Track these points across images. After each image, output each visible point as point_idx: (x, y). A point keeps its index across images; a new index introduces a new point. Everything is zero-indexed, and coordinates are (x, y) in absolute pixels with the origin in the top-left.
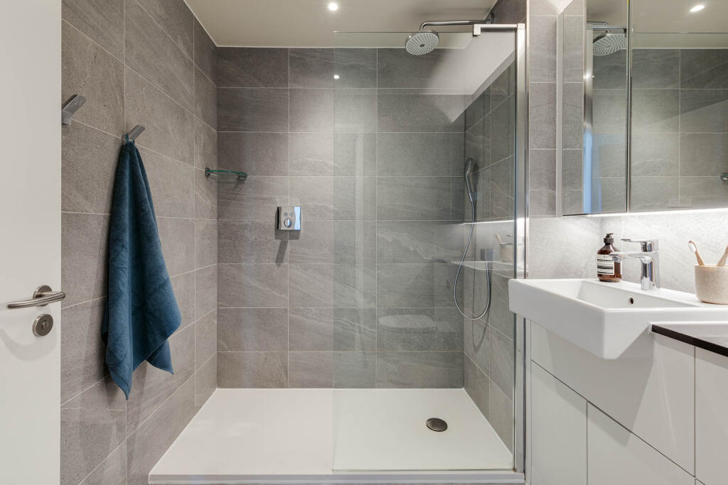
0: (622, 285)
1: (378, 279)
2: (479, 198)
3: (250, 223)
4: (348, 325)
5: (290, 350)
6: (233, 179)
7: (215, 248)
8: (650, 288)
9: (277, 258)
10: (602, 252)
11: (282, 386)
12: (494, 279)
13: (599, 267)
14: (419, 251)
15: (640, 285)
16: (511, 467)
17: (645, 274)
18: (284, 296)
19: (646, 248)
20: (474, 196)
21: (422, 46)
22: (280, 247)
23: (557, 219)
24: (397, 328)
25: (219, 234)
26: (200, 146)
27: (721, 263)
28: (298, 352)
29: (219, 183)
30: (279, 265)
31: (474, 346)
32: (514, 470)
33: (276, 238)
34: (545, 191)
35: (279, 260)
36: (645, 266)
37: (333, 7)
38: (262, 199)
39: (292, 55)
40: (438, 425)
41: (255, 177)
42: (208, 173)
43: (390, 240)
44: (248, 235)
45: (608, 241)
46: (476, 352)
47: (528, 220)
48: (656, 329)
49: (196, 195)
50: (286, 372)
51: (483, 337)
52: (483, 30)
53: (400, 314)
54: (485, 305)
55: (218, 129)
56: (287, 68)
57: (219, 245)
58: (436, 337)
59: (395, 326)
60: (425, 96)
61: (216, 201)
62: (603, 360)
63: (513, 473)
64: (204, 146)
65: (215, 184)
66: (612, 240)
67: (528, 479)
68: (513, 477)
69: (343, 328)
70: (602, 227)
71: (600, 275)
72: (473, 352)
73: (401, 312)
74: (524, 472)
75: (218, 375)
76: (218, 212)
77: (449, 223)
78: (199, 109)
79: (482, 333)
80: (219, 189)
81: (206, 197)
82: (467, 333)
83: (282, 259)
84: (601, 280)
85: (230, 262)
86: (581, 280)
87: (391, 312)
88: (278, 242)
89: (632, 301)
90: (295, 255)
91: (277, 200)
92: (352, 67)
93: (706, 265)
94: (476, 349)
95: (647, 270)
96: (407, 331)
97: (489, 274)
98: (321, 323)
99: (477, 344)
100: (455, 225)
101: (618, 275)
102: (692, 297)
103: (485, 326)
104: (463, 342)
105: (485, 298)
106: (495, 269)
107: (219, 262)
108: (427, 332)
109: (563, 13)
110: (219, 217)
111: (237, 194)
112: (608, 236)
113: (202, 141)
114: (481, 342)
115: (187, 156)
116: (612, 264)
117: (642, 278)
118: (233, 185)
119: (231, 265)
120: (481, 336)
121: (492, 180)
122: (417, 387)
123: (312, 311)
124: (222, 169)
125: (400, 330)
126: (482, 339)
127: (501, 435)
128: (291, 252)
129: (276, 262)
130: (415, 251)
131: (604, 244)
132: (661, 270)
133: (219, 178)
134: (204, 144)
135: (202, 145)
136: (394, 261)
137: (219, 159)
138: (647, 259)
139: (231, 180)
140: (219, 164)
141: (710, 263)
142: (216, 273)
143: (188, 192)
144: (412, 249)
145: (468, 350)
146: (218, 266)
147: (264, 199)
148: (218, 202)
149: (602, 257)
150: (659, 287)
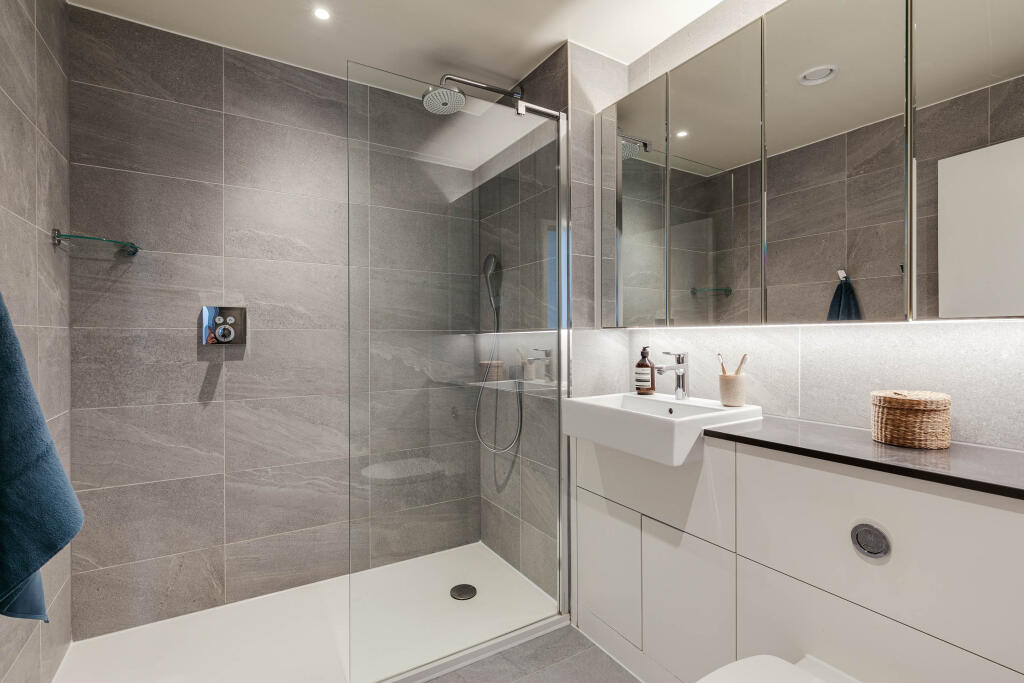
0: (656, 396)
1: (372, 413)
2: (502, 304)
3: (146, 334)
4: (327, 485)
5: (228, 542)
6: (108, 252)
7: (66, 382)
8: (683, 398)
9: (202, 392)
10: (640, 365)
11: (214, 603)
12: (526, 401)
13: (638, 380)
14: (426, 372)
15: (674, 396)
16: (556, 611)
17: (678, 386)
18: (216, 454)
19: (680, 360)
20: (497, 302)
21: (445, 104)
22: (208, 373)
23: (596, 331)
24: (398, 480)
25: (74, 353)
26: (45, 187)
27: (738, 372)
28: (242, 542)
29: (71, 257)
30: (205, 405)
31: (497, 485)
32: (560, 613)
33: (201, 358)
34: (585, 301)
35: (207, 394)
36: (678, 377)
37: (322, 14)
38: (170, 292)
39: (230, 60)
40: (464, 592)
41: (155, 253)
42: (57, 238)
43: (389, 357)
44: (142, 355)
45: (644, 354)
46: (499, 492)
47: (571, 331)
48: (708, 433)
49: (40, 281)
50: (221, 579)
51: (511, 472)
52: (528, 110)
53: (402, 458)
54: (513, 434)
55: (71, 159)
56: (221, 79)
57: (73, 375)
58: (448, 483)
59: (395, 477)
60: (414, 161)
61: (66, 292)
62: (673, 467)
63: (560, 617)
64: (50, 188)
65: (65, 260)
66: (647, 353)
67: (574, 618)
68: (559, 621)
69: (319, 491)
70: (631, 340)
71: (638, 389)
72: (495, 492)
73: (404, 456)
74: (570, 612)
75: (74, 617)
76: (72, 313)
77: (447, 333)
78: (43, 118)
79: (508, 468)
80: (72, 271)
81: (54, 284)
82: (486, 470)
83: (213, 394)
84: (639, 394)
85: (103, 405)
86: (622, 394)
87: (389, 458)
88: (205, 365)
89: (671, 411)
90: (237, 385)
91: (200, 294)
92: (332, 104)
93: (728, 374)
94: (500, 489)
95: (681, 381)
96: (412, 481)
97: (520, 396)
98: (283, 490)
99: (501, 482)
100: (456, 336)
101: (653, 388)
102: (717, 403)
103: (513, 457)
104: (479, 484)
105: (514, 424)
106: (526, 389)
107: (73, 406)
108: (438, 477)
109: (601, 114)
110: (73, 322)
111: (115, 282)
112: (644, 349)
113: (48, 179)
114: (508, 478)
115: (27, 205)
116: (649, 377)
117: (676, 389)
118: (107, 265)
119: (104, 411)
120: (507, 471)
121: (523, 284)
122: (426, 554)
123: (267, 472)
124: (78, 233)
125: (402, 482)
126: (509, 475)
127: (537, 582)
128: (229, 380)
129: (200, 399)
130: (422, 371)
131: (641, 357)
132: (690, 380)
133: (72, 250)
134: (50, 184)
135: (47, 185)
136: (395, 386)
137: (72, 212)
138: (681, 371)
139: (102, 255)
140: (73, 224)
141: (730, 373)
142: (68, 427)
143: (28, 275)
144: (417, 370)
145: (488, 491)
146: (71, 413)
147: (177, 292)
148: (71, 293)
149: (640, 370)
150: (688, 396)
